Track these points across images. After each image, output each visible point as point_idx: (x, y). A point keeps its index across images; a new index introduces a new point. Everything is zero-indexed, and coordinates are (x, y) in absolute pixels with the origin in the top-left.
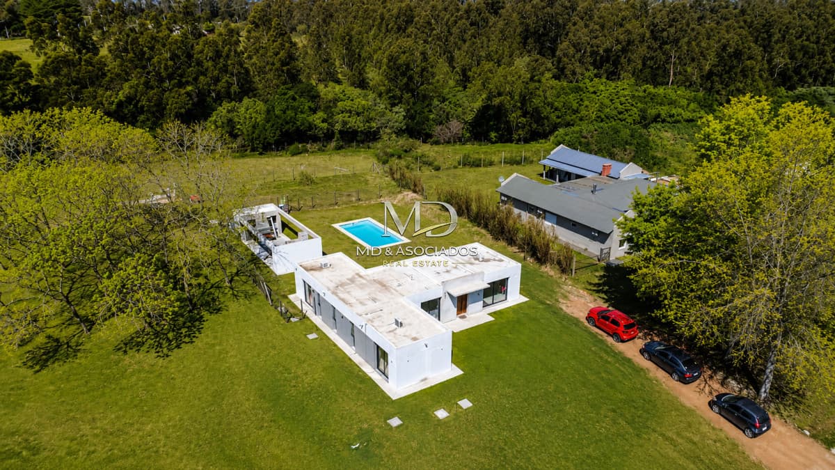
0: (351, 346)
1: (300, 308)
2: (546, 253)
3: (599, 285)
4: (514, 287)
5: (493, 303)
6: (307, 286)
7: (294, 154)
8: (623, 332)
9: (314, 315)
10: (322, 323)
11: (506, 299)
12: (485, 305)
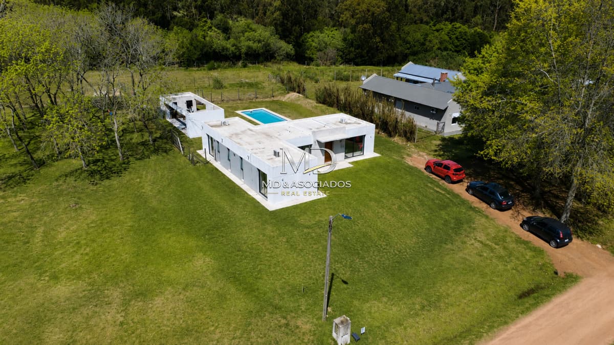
0: (240, 179)
1: (205, 157)
2: (396, 127)
3: (436, 151)
4: (369, 143)
5: (353, 156)
6: (210, 138)
7: (210, 69)
8: (453, 174)
9: (215, 161)
10: (220, 166)
11: (363, 154)
12: (346, 157)
